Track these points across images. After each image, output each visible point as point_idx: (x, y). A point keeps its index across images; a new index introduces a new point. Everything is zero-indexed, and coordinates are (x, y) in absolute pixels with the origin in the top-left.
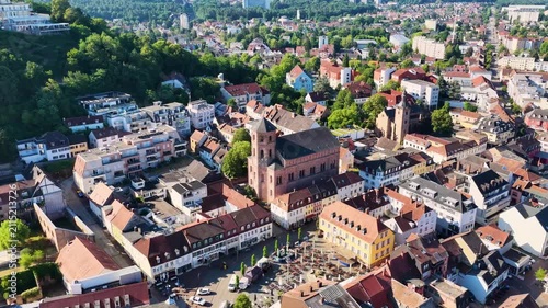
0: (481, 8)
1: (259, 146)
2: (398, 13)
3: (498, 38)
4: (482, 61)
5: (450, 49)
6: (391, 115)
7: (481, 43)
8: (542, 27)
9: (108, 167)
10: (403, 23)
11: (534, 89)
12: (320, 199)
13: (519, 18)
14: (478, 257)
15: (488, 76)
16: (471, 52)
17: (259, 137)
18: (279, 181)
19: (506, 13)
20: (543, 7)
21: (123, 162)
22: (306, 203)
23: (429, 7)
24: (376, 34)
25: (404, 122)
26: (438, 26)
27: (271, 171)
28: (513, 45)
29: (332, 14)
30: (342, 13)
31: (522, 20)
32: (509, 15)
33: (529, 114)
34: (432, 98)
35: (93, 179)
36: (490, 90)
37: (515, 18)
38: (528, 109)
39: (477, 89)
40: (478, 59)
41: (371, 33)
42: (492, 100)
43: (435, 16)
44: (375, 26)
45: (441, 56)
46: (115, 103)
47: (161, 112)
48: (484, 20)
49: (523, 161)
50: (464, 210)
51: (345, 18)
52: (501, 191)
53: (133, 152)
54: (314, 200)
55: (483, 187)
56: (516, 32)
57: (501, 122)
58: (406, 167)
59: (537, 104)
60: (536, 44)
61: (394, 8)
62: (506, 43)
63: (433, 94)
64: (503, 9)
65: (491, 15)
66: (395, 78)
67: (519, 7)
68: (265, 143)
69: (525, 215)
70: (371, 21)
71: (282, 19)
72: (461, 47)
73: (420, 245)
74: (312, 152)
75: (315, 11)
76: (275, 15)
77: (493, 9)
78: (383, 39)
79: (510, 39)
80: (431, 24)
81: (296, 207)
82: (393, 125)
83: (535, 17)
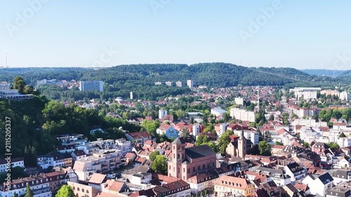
0: (274, 90)
1: (177, 152)
2: (210, 95)
3: (289, 109)
4: (282, 122)
5: (258, 116)
6: (235, 145)
7: (278, 113)
8: (320, 102)
9: (94, 167)
10: (216, 101)
11: (315, 133)
12: (211, 179)
13: (303, 96)
14: (294, 193)
15: (287, 129)
16: (272, 118)
17: (177, 147)
18: (188, 171)
19: (293, 93)
20: (320, 89)
21: (100, 166)
22: (205, 180)
23: (233, 90)
24: (200, 108)
25: (244, 148)
26: (244, 102)
27: (184, 166)
28: (301, 113)
29: (158, 95)
30: (165, 94)
31: (305, 98)
32: (296, 94)
33: (313, 146)
34: (255, 140)
35: (88, 173)
36: (289, 135)
37: (300, 96)
38: (313, 143)
39: (281, 136)
40: (278, 121)
41: (196, 107)
42: (291, 140)
43: (239, 95)
44: (196, 103)
45: (253, 120)
46: (76, 139)
47: (105, 143)
48: (278, 98)
49: (311, 162)
50: (285, 178)
51: (170, 98)
52: (301, 173)
53: (103, 160)
54: (208, 180)
55: (293, 170)
56: (301, 106)
57: (298, 147)
58: (251, 167)
59: (317, 141)
60: (316, 112)
61: (205, 90)
62: (296, 111)
63: (255, 137)
64: (291, 90)
65: (282, 95)
66: (229, 129)
67: (302, 89)
68: (180, 150)
69: (314, 179)
70: (192, 100)
71: (118, 100)
72: (265, 115)
73: (268, 185)
74: (203, 156)
75: (143, 93)
76: (111, 96)
77: (283, 91)
78: (207, 111)
79: (298, 109)
80: (239, 101)
81: (200, 182)
82: (237, 150)
83: (314, 95)
